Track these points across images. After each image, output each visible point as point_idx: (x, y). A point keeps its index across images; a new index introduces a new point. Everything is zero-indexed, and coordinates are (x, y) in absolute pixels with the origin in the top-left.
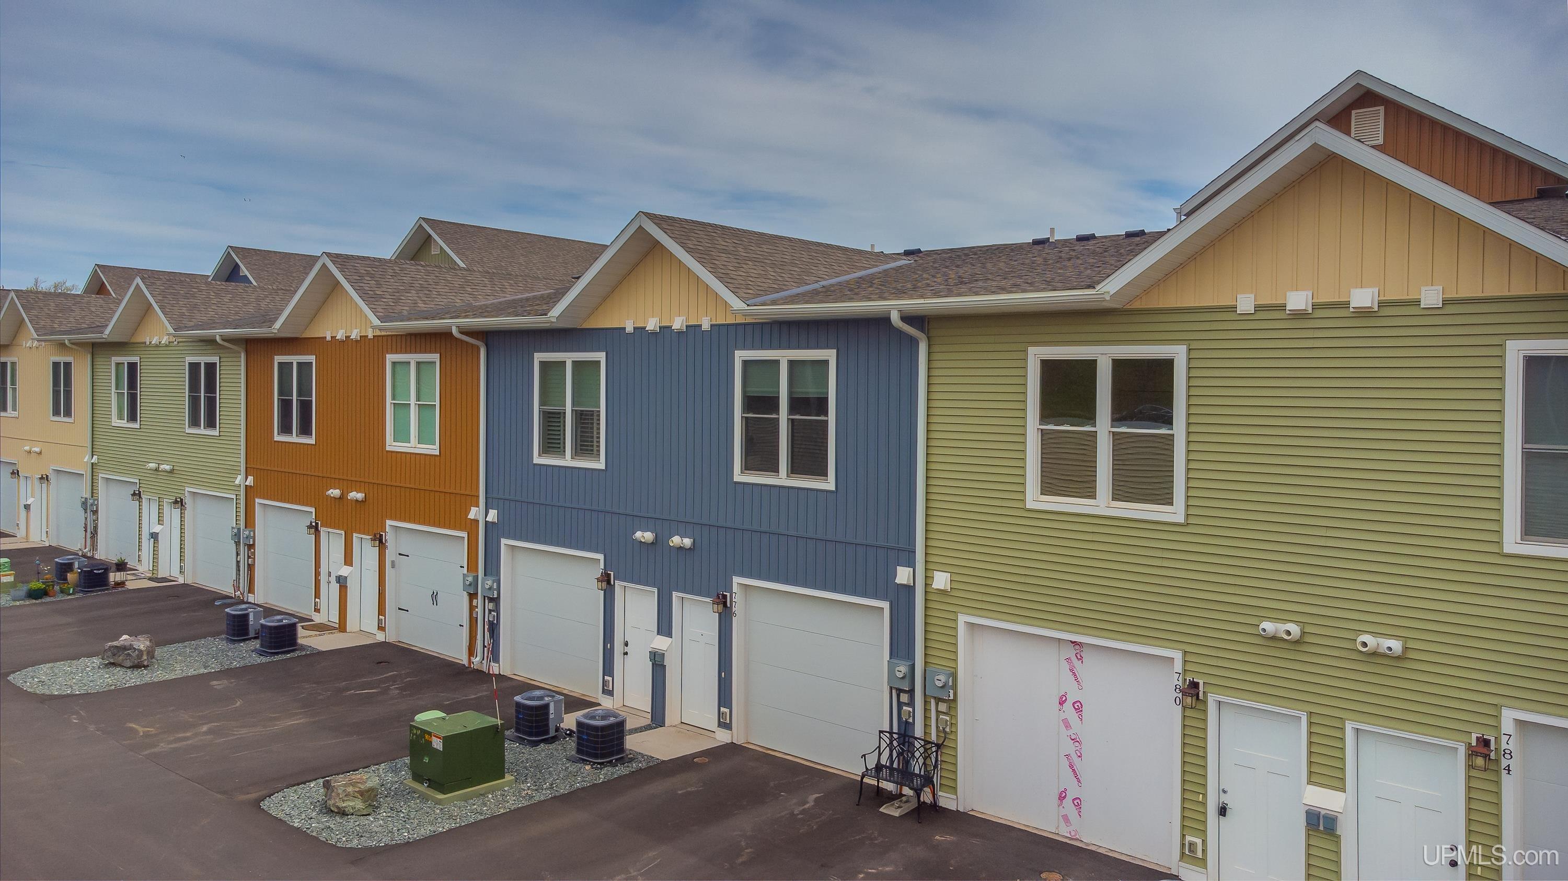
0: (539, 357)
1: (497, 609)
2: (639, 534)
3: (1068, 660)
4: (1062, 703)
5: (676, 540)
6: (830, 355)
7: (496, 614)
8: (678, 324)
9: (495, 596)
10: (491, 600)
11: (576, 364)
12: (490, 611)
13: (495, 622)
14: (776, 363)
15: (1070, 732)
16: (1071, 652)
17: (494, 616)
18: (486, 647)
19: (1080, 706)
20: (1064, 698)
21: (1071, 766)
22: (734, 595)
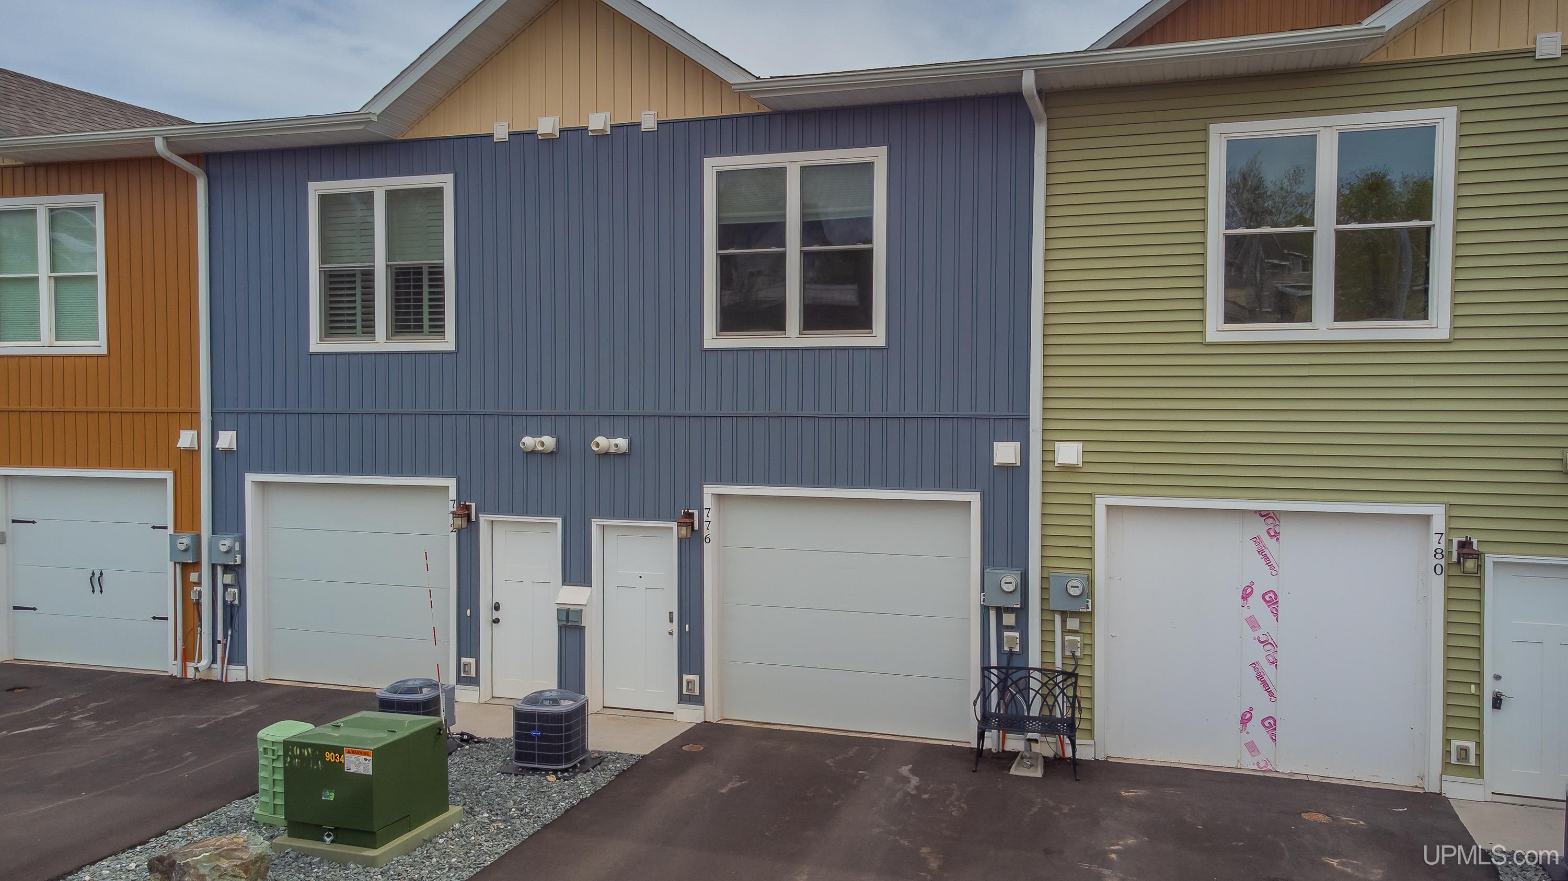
0: (316, 189)
1: (240, 584)
2: (529, 442)
3: (1256, 539)
4: (1245, 598)
5: (603, 442)
6: (878, 156)
7: (236, 590)
8: (598, 122)
9: (239, 562)
10: (227, 569)
11: (392, 195)
12: (226, 587)
13: (236, 602)
14: (780, 173)
15: (1259, 633)
16: (1260, 528)
17: (234, 594)
18: (219, 642)
19: (1273, 597)
20: (1249, 591)
21: (1260, 677)
22: (706, 512)
